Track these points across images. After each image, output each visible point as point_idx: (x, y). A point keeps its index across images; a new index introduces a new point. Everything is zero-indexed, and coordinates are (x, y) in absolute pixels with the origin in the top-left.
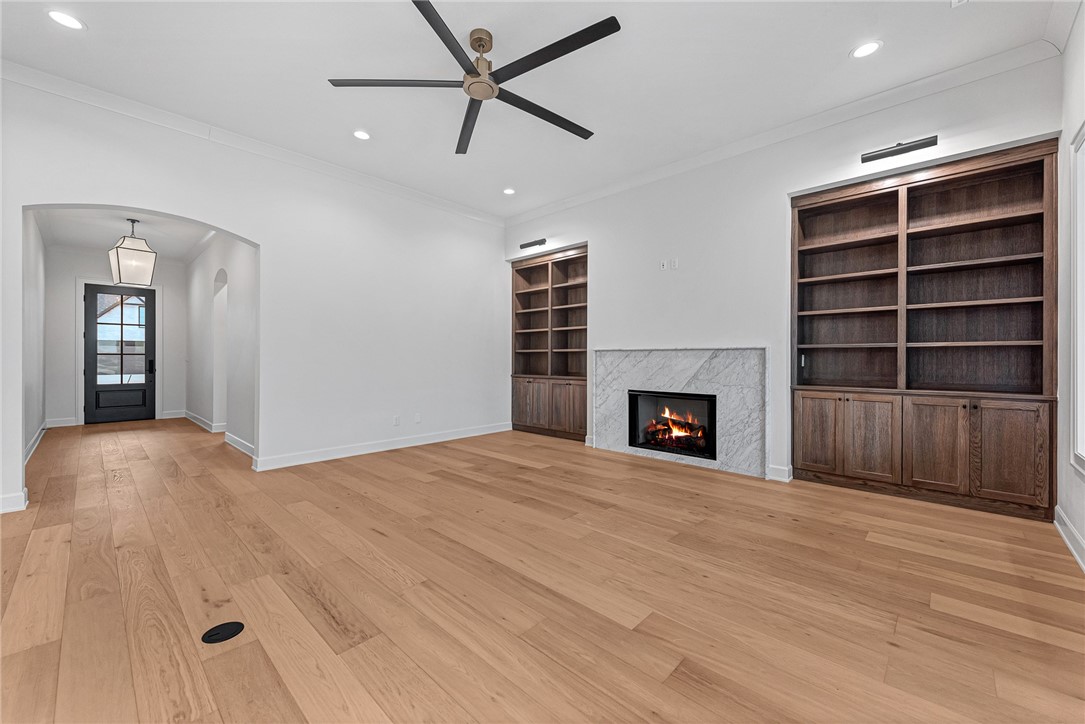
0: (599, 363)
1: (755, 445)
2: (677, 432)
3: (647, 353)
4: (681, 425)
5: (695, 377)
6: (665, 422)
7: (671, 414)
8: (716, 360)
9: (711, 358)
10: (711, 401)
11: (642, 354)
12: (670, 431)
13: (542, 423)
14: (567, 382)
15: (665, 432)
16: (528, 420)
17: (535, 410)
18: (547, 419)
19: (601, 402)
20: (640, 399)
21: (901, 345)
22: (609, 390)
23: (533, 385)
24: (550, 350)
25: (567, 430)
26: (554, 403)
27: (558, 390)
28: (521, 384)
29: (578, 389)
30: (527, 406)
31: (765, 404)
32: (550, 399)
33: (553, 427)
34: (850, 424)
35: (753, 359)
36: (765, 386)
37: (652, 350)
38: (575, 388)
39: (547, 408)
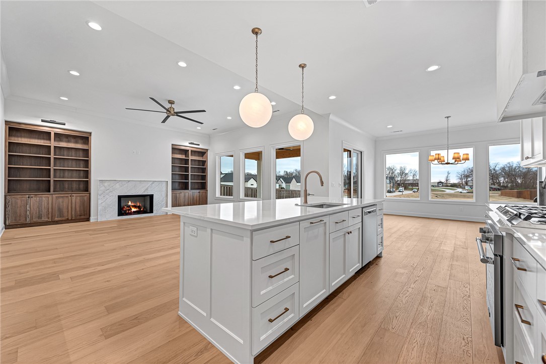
0: (101, 185)
2: (133, 210)
3: (127, 182)
4: (135, 207)
5: (147, 189)
6: (129, 206)
7: (131, 203)
8: (153, 184)
9: (152, 184)
10: (151, 197)
11: (125, 182)
12: (131, 209)
13: (44, 219)
14: (70, 195)
15: (129, 210)
16: (28, 220)
17: (36, 213)
18: (50, 216)
19: (102, 201)
20: (122, 199)
21: (190, 181)
22: (107, 196)
23: (34, 198)
24: (52, 179)
25: (70, 218)
26: (57, 207)
27: (61, 200)
28: (19, 199)
29: (78, 198)
30: (26, 212)
31: (167, 195)
32: (54, 205)
33: (56, 219)
34: (182, 198)
35: (164, 184)
36: (167, 191)
37: (129, 181)
38: (76, 198)
39: (50, 210)
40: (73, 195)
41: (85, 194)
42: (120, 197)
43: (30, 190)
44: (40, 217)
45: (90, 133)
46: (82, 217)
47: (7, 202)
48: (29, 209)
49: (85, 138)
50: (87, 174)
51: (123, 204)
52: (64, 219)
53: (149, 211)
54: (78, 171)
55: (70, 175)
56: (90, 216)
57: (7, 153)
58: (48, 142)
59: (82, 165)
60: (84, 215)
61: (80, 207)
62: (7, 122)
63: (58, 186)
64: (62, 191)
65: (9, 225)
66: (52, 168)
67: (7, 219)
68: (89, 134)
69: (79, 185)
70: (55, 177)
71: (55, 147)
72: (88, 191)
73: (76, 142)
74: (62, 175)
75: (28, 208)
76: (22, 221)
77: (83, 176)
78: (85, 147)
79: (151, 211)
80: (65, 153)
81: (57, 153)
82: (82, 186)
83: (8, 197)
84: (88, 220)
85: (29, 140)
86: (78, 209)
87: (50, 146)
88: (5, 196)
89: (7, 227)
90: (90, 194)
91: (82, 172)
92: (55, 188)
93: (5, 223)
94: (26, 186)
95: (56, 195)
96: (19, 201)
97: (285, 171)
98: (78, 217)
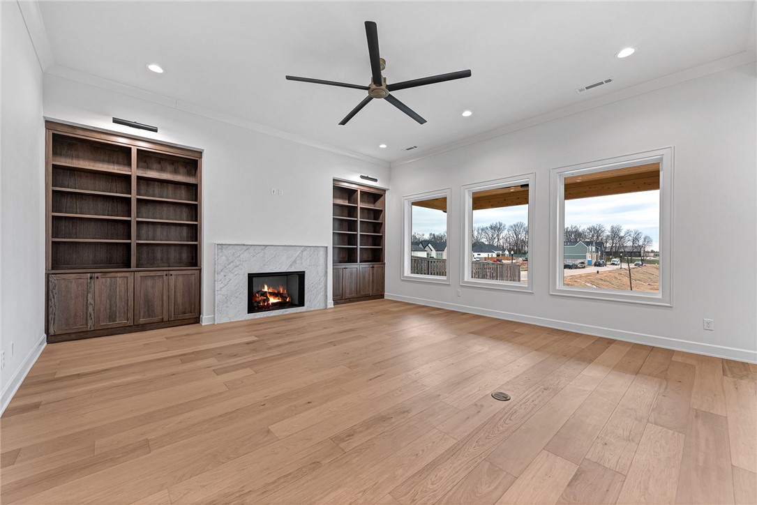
0: (220, 254)
1: (322, 293)
2: (272, 300)
3: (263, 247)
4: (275, 295)
5: (295, 262)
6: (264, 294)
7: (268, 289)
9: (303, 251)
10: (301, 275)
11: (260, 248)
12: (268, 300)
13: (121, 321)
14: (165, 273)
15: (264, 301)
16: (90, 323)
17: (105, 309)
18: (130, 315)
19: (222, 285)
20: (254, 278)
21: (359, 247)
22: (231, 276)
23: (101, 280)
24: (134, 242)
25: (166, 319)
26: (142, 296)
27: (149, 283)
28: (72, 281)
29: (181, 278)
30: (87, 308)
31: (326, 272)
32: (137, 293)
33: (142, 321)
34: (347, 278)
35: (322, 252)
36: (326, 265)
37: (267, 246)
38: (177, 278)
39: (131, 303)
40: (171, 272)
41: (191, 271)
42: (251, 277)
43: (96, 264)
44: (112, 317)
45: (200, 153)
46: (187, 316)
47: (51, 287)
48: (92, 303)
49: (190, 163)
50: (194, 231)
51: (255, 290)
52: (155, 319)
53: (297, 303)
54: (178, 228)
55: (165, 234)
56: (200, 314)
57: (51, 188)
58: (126, 168)
59: (185, 215)
60: (190, 313)
61: (183, 296)
62: (49, 124)
63: (144, 255)
64: (152, 265)
65: (54, 335)
66: (134, 218)
67: (51, 322)
68: (197, 155)
69: (180, 253)
70: (139, 237)
71: (139, 178)
72: (197, 266)
73: (176, 172)
74: (151, 234)
75: (90, 300)
76: (80, 326)
77: (187, 237)
78: (191, 180)
79: (301, 303)
80: (157, 191)
81: (143, 191)
82: (185, 255)
83: (53, 278)
84: (197, 320)
85: (92, 164)
86: (180, 300)
87: (130, 176)
88: (48, 276)
89: (52, 338)
90: (200, 270)
91: (185, 230)
92: (138, 260)
93: (47, 331)
94: (87, 255)
95: (142, 274)
96: (73, 286)
97: (431, 234)
98: (181, 316)
